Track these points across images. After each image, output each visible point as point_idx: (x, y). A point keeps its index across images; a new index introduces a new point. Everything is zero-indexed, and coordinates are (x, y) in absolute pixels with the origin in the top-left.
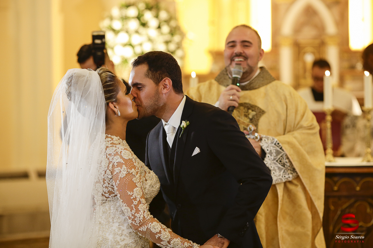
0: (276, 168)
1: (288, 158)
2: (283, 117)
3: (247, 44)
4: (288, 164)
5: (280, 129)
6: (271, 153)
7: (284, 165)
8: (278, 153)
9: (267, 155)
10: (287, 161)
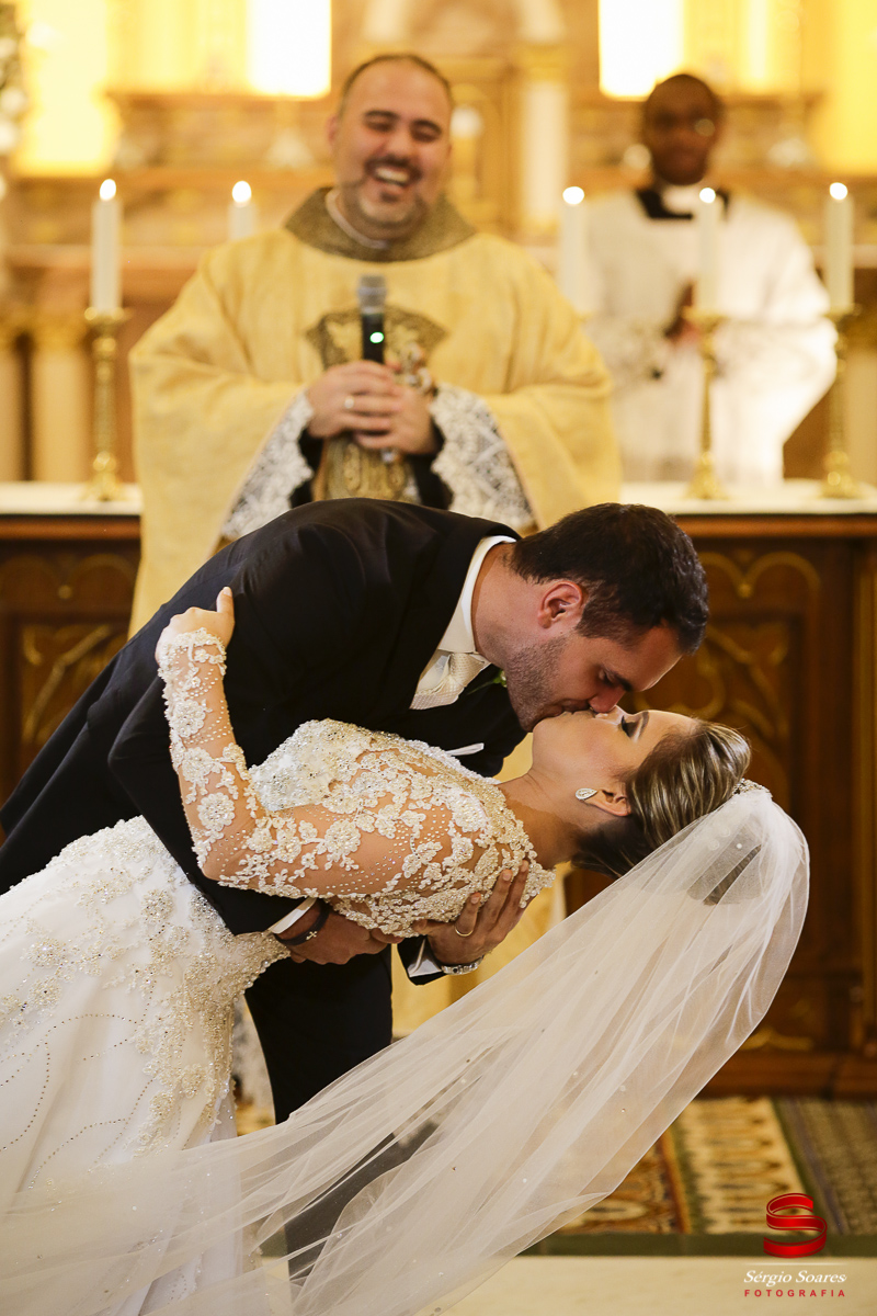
0: (473, 491)
1: (512, 465)
2: (505, 350)
3: (427, 131)
4: (512, 484)
5: (496, 376)
6: (460, 442)
7: (497, 486)
8: (482, 443)
9: (449, 447)
10: (509, 472)
